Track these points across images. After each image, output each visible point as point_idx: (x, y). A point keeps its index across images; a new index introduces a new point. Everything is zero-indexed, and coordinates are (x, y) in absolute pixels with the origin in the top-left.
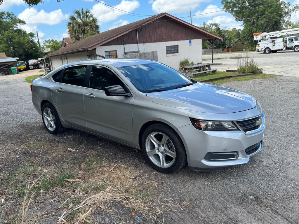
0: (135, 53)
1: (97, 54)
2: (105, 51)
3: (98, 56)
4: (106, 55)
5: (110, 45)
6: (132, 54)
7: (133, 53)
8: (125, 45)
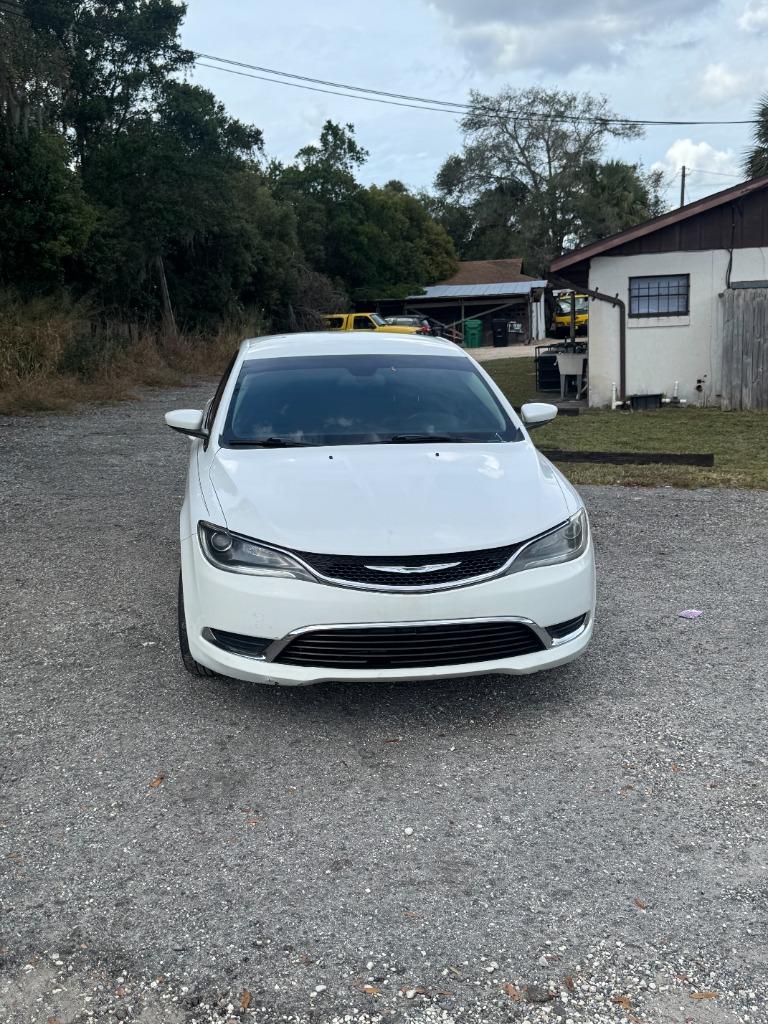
0: (759, 290)
1: (592, 287)
2: (631, 279)
3: (596, 295)
4: (635, 293)
5: (660, 251)
6: (743, 292)
7: (750, 290)
8: (736, 252)
